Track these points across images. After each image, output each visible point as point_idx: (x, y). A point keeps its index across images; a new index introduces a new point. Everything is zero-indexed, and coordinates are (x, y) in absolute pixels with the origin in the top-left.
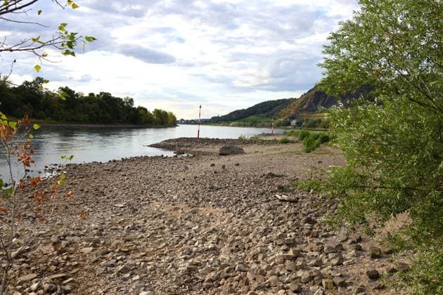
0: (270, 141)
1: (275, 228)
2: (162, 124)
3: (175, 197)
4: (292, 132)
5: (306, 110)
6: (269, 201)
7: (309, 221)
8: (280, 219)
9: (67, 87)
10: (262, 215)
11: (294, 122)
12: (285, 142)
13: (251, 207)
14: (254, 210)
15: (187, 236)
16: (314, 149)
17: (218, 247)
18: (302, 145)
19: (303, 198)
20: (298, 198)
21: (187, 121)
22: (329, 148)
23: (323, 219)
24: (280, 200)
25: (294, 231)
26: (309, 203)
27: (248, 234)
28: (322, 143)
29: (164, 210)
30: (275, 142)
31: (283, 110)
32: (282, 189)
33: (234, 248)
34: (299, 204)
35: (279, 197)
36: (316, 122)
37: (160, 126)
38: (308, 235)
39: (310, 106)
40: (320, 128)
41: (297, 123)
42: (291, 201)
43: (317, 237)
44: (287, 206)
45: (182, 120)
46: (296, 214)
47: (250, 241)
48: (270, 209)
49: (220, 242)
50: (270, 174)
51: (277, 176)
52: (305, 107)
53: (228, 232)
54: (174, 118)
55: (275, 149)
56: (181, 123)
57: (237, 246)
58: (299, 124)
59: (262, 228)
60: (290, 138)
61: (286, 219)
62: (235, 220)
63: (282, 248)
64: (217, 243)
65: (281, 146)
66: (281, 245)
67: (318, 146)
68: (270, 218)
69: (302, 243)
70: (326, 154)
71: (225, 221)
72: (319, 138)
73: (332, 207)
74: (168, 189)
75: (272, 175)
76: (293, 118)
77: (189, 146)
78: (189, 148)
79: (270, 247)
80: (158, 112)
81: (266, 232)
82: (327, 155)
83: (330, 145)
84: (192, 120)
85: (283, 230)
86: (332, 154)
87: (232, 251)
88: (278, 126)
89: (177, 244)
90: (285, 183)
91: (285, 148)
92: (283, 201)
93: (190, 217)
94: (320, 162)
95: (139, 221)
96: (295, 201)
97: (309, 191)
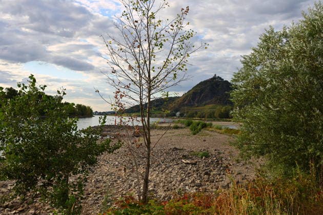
0: (166, 127)
1: (187, 178)
2: (82, 115)
3: (117, 163)
4: (179, 121)
5: (187, 105)
6: (178, 164)
7: (206, 174)
8: (189, 173)
9: (11, 88)
10: (176, 172)
11: (178, 114)
12: (176, 128)
13: (168, 168)
14: (170, 170)
15: (133, 185)
16: (198, 132)
17: (156, 189)
18: (189, 130)
19: (199, 162)
20: (197, 162)
21: (100, 113)
22: (208, 132)
23: (214, 172)
24: (186, 164)
25: (199, 179)
26: (204, 164)
27: (171, 182)
28: (203, 128)
29: (112, 171)
30: (169, 128)
31: (170, 105)
32: (185, 157)
33: (166, 189)
34: (197, 165)
35: (185, 162)
36: (193, 114)
37: (81, 116)
38: (207, 181)
39: (189, 102)
40: (196, 118)
41: (180, 114)
42: (192, 164)
43: (213, 182)
44: (191, 167)
45: (96, 112)
46: (197, 171)
47: (174, 185)
48: (180, 168)
49: (156, 187)
50: (175, 148)
51: (179, 150)
52: (186, 102)
53: (158, 182)
54: (91, 110)
55: (170, 133)
56: (95, 114)
57: (167, 188)
58: (181, 115)
59: (179, 179)
60: (179, 125)
61: (193, 173)
62: (160, 175)
63: (194, 188)
64: (154, 187)
65: (174, 130)
66: (193, 187)
67: (200, 130)
68: (182, 173)
69: (205, 185)
70: (206, 135)
71: (154, 176)
72: (199, 125)
73: (218, 167)
74: (109, 158)
75: (176, 149)
76: (177, 111)
77: (109, 131)
78: (109, 133)
79: (187, 188)
80: (79, 106)
81: (182, 180)
82: (208, 136)
83: (208, 130)
84: (104, 112)
85: (192, 179)
86: (211, 136)
87: (165, 191)
88: (167, 116)
89: (129, 189)
90: (186, 153)
91: (177, 132)
92: (188, 163)
93: (130, 174)
94: (205, 141)
95: (99, 178)
96: (195, 164)
97: (202, 158)
